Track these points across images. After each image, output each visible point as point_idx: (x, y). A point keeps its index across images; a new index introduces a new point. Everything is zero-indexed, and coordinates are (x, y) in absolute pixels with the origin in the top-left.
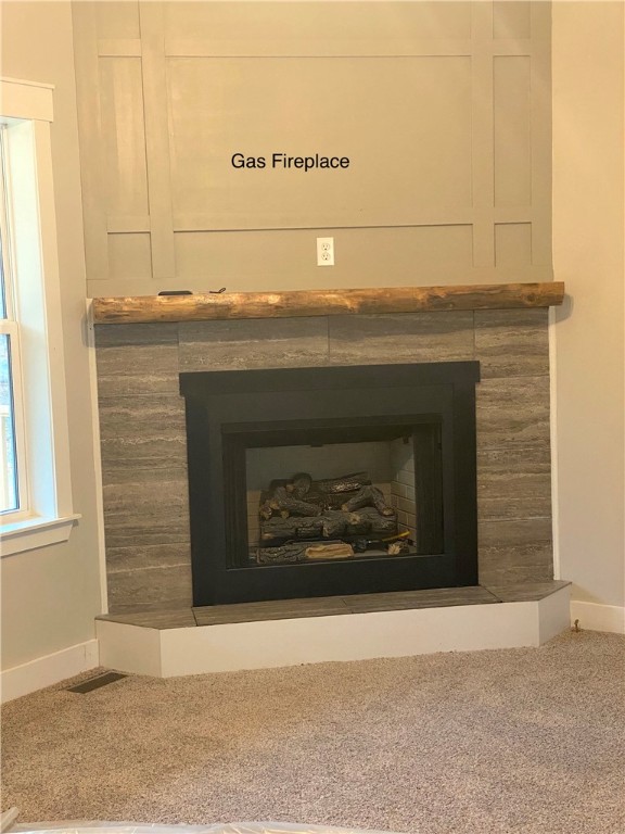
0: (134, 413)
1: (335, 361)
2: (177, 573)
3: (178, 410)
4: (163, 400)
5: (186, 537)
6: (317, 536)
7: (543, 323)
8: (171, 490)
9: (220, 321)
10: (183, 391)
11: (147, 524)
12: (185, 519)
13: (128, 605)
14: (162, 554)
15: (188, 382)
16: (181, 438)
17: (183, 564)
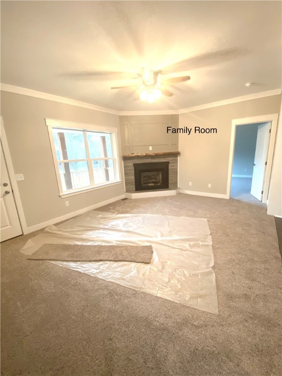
0: (128, 168)
1: (152, 162)
2: (133, 187)
3: (133, 168)
4: (131, 167)
5: (134, 183)
6: (150, 183)
7: (177, 157)
8: (133, 177)
9: (138, 157)
11: (130, 181)
12: (134, 181)
13: (128, 191)
14: (132, 185)
15: (135, 165)
16: (133, 171)
17: (134, 186)
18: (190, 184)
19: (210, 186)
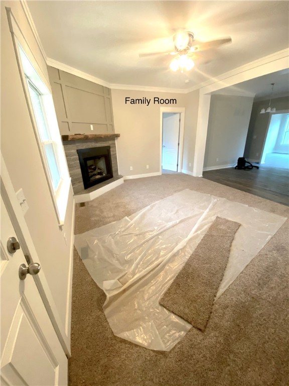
0: (72, 158)
1: (96, 147)
3: (77, 157)
4: (75, 155)
5: (82, 178)
6: (95, 175)
8: (79, 171)
10: (78, 153)
11: (76, 177)
12: (81, 176)
14: (79, 182)
16: (78, 161)
17: (82, 183)
18: (131, 168)
19: (148, 167)
